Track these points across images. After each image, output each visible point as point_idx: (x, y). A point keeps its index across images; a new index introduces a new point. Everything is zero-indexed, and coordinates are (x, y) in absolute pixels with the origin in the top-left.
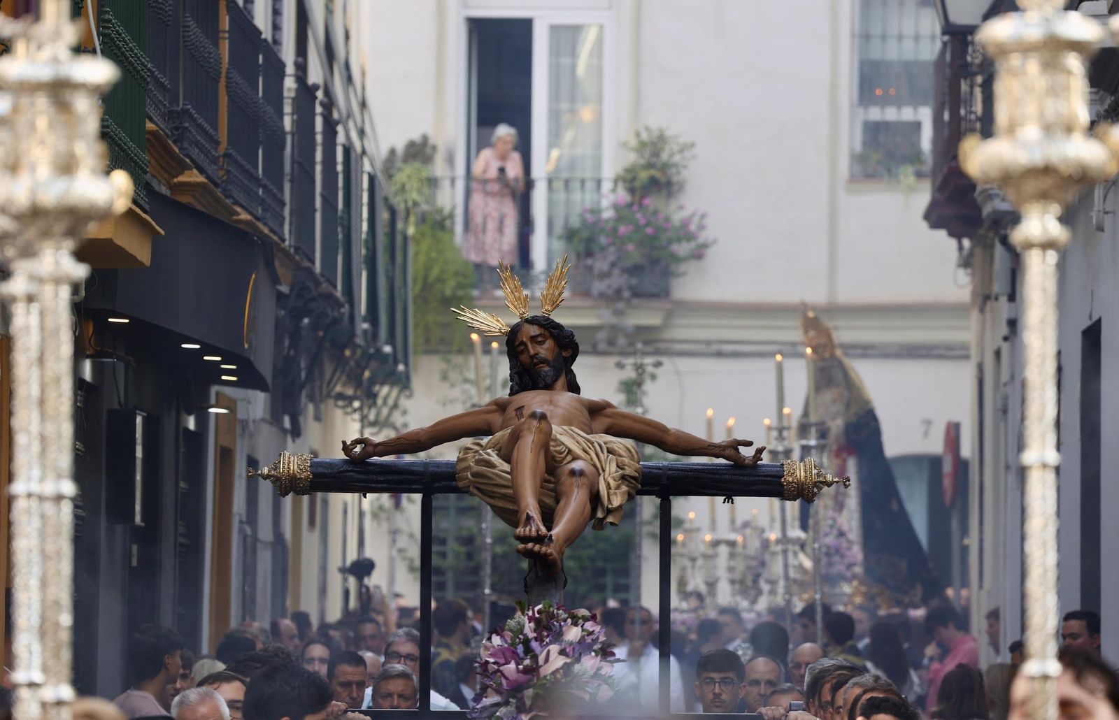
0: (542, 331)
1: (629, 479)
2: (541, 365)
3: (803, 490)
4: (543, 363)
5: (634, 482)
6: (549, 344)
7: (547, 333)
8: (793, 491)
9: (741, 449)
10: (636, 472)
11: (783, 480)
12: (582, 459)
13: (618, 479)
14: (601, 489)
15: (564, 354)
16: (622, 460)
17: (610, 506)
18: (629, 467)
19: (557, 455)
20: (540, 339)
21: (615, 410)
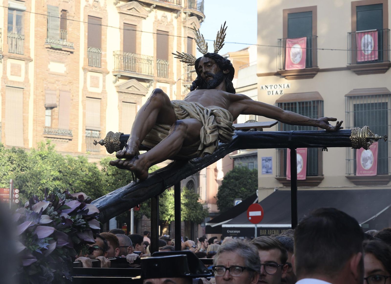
0: (211, 60)
1: (223, 129)
2: (209, 77)
3: (361, 142)
4: (211, 76)
5: (226, 131)
6: (215, 67)
7: (213, 61)
8: (356, 143)
9: (330, 122)
10: (227, 125)
11: (350, 137)
12: (195, 118)
13: (212, 128)
14: (201, 133)
15: (224, 72)
16: (219, 119)
17: (205, 143)
18: (223, 122)
19: (179, 116)
20: (209, 64)
21: (250, 100)
